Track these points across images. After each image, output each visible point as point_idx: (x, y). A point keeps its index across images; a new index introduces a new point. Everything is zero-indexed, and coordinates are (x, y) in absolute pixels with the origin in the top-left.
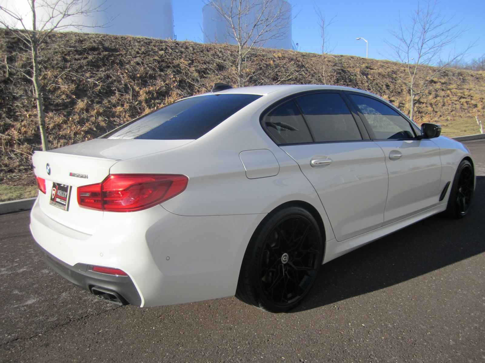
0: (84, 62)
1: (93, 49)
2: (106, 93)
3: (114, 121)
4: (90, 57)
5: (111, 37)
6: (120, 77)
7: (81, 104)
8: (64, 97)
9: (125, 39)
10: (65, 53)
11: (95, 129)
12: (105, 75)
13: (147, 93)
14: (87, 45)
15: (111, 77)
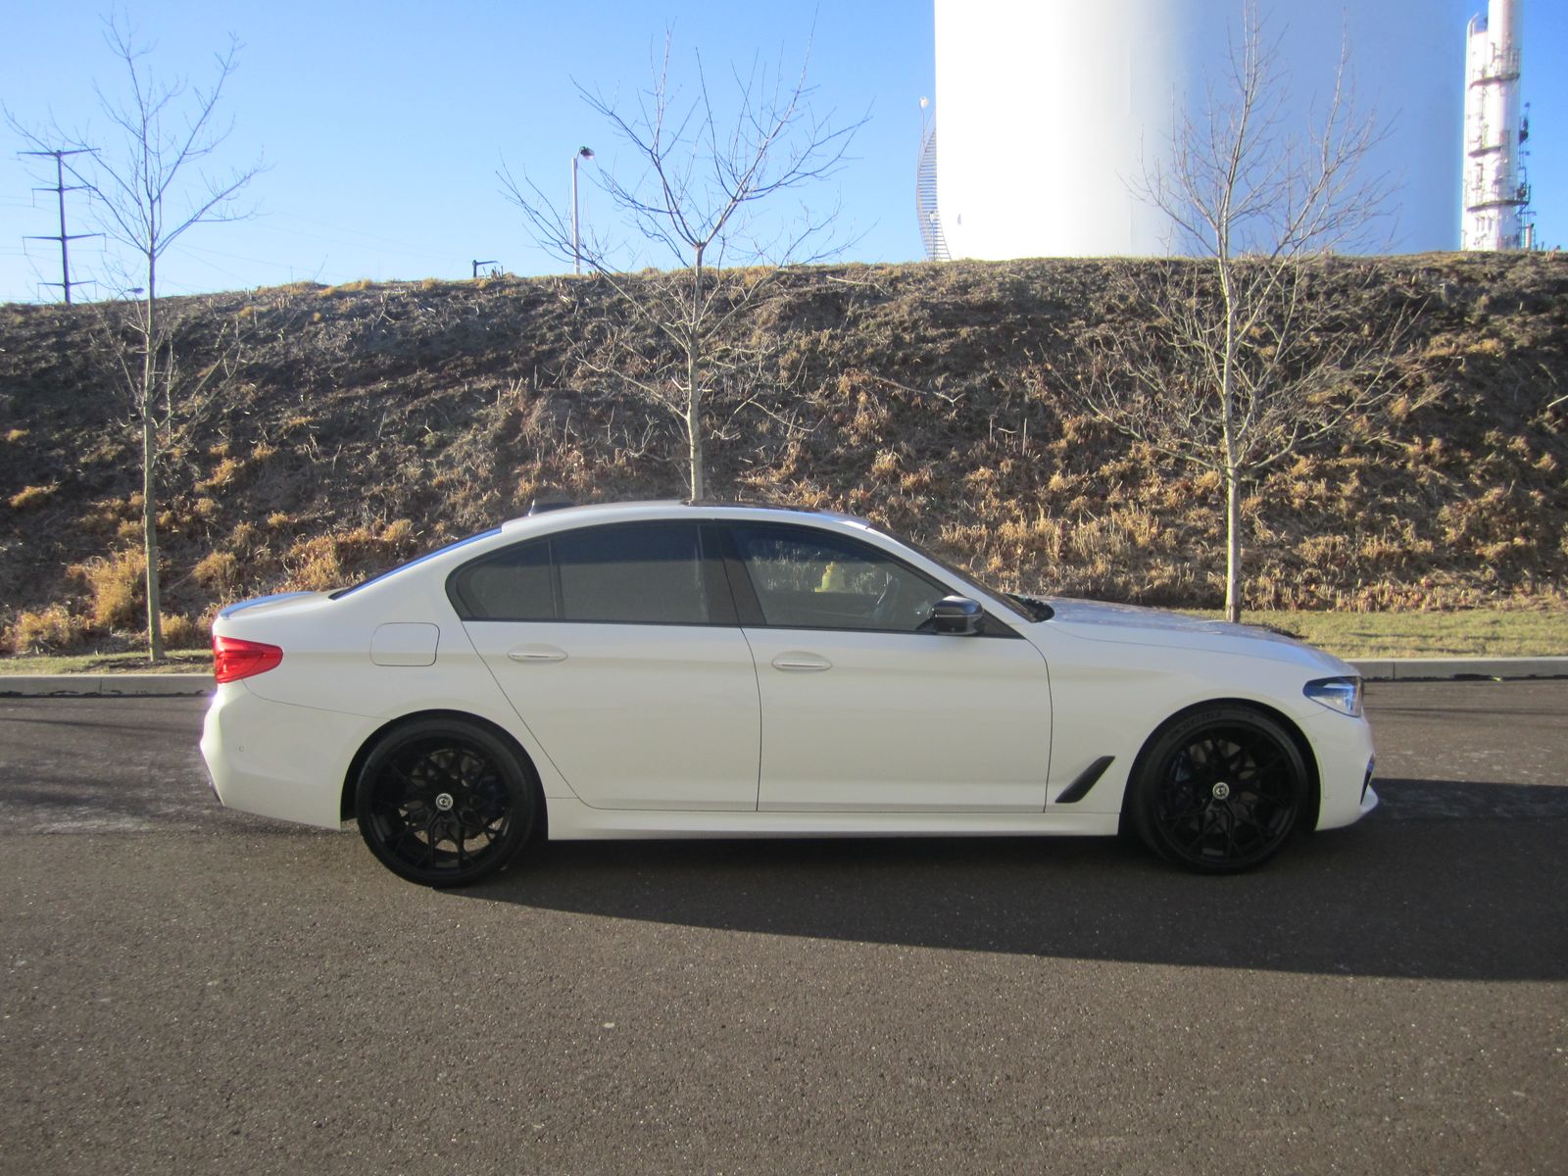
0: (943, 347)
1: (988, 307)
2: (968, 429)
3: (955, 507)
4: (964, 332)
5: (1054, 268)
6: (1023, 385)
7: (885, 460)
8: (854, 440)
9: (1096, 270)
10: (906, 325)
11: (888, 525)
12: (984, 381)
13: (1078, 430)
14: (976, 296)
15: (999, 386)
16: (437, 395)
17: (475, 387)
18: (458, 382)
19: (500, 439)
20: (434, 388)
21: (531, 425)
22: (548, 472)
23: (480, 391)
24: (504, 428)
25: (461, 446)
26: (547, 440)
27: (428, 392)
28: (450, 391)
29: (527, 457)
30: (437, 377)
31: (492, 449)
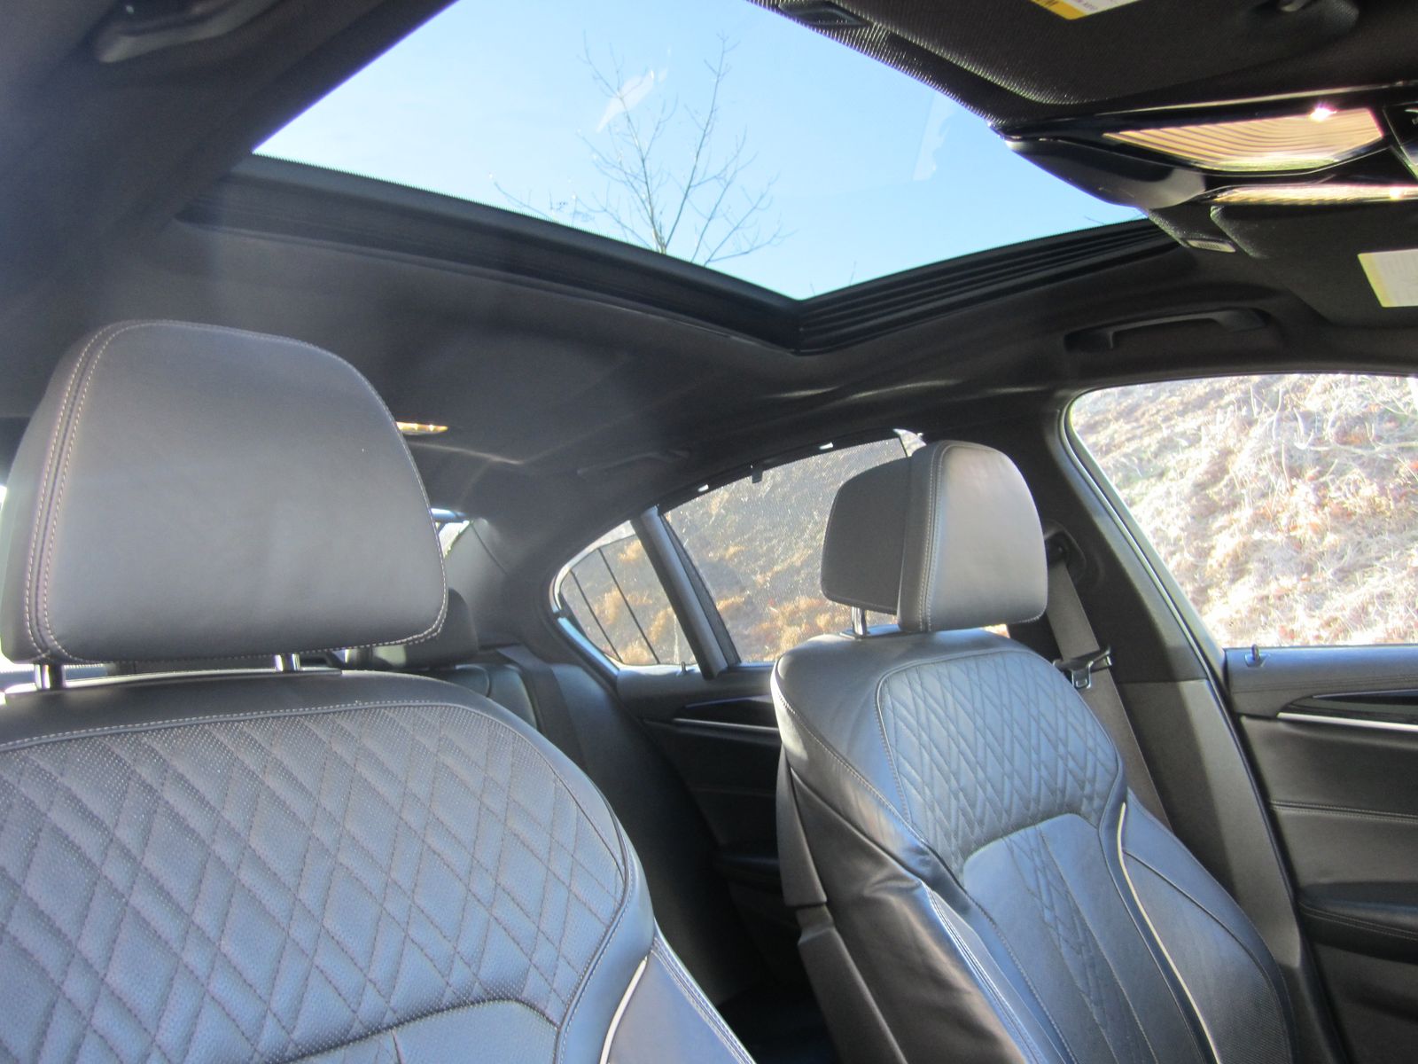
16: (1129, 448)
17: (1178, 430)
18: (1157, 427)
19: (1200, 487)
20: (1129, 440)
21: (1241, 466)
22: (1262, 520)
23: (1183, 434)
24: (1207, 473)
25: (1150, 503)
26: (1264, 478)
27: (1119, 447)
28: (1146, 441)
29: (1234, 504)
30: (1133, 428)
31: (1188, 500)
